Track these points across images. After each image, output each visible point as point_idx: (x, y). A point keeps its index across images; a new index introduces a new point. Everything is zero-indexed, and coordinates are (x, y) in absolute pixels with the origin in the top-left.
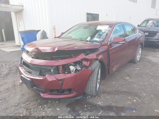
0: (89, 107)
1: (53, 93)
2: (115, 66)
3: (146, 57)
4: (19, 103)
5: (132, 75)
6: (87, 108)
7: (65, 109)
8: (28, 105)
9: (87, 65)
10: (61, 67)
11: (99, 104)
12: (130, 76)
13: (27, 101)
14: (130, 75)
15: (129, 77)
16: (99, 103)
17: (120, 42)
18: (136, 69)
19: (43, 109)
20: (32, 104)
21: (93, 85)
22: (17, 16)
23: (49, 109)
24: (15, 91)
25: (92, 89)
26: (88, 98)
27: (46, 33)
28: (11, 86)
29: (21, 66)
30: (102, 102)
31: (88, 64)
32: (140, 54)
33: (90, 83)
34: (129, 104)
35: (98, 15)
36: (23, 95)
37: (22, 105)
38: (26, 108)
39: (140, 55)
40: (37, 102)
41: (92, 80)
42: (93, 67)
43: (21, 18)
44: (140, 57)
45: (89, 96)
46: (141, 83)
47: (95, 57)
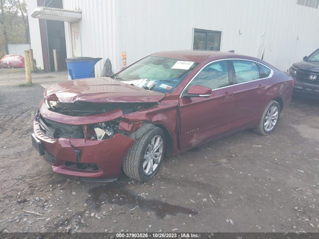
0: (121, 197)
1: (69, 167)
2: (195, 136)
3: (295, 126)
4: (25, 176)
5: (238, 156)
6: (118, 198)
7: (84, 194)
8: (35, 181)
9: (128, 130)
10: (85, 128)
11: (140, 196)
12: (232, 157)
13: (37, 175)
14: (233, 155)
15: (228, 160)
16: (142, 195)
17: (200, 95)
18: (254, 146)
19: (54, 189)
20: (41, 180)
21: (135, 163)
22: (73, 29)
23: (61, 191)
24: (27, 157)
25: (132, 169)
26: (129, 183)
27: (110, 63)
28: (27, 149)
29: (37, 120)
30: (147, 194)
31: (130, 128)
32: (275, 119)
33: (130, 159)
34: (192, 203)
35: (220, 33)
36: (37, 165)
37: (28, 180)
38: (31, 184)
39: (275, 121)
40: (51, 179)
41: (134, 155)
42: (138, 133)
43: (78, 33)
44: (274, 124)
45: (133, 182)
46: (241, 173)
47: (144, 118)
